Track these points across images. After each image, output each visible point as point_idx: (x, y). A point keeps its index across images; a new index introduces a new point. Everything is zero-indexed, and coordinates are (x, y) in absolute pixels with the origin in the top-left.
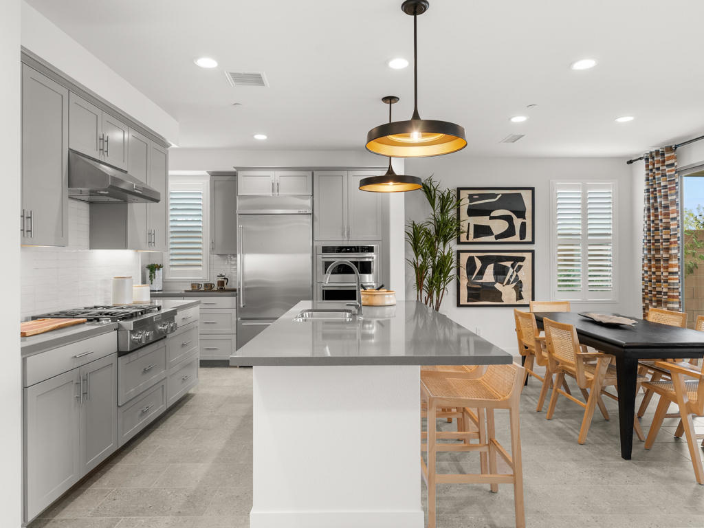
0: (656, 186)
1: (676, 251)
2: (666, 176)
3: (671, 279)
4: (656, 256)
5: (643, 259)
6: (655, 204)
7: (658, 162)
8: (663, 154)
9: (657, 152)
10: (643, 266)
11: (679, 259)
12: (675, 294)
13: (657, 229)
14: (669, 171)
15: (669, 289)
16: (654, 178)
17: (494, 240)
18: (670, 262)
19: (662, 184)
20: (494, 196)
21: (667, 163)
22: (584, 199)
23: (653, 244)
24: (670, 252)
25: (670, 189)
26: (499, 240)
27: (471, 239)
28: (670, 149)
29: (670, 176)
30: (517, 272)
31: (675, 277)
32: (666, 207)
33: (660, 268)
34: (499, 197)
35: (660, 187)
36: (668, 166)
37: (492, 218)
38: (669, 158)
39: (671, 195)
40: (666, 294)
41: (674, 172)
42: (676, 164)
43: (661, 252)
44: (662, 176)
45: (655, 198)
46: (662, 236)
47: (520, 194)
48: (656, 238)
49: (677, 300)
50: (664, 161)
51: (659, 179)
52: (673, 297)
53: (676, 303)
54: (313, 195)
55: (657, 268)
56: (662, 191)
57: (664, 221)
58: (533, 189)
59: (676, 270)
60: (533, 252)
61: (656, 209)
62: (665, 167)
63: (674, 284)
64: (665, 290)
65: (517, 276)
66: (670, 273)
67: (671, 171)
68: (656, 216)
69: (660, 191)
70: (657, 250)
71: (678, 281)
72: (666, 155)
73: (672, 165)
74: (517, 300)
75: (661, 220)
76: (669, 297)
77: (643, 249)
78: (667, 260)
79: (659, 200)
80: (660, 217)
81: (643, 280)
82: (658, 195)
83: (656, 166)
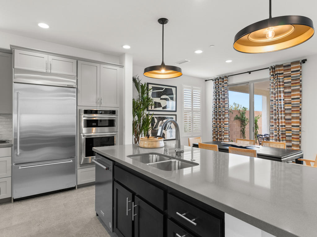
0: (220, 91)
1: (228, 116)
2: (224, 87)
3: (225, 126)
4: (219, 118)
5: (213, 119)
6: (219, 98)
7: (221, 81)
8: (223, 79)
9: (220, 78)
10: (213, 122)
11: (229, 119)
12: (227, 132)
13: (219, 107)
14: (225, 85)
15: (224, 130)
16: (219, 88)
17: (162, 110)
18: (225, 120)
19: (222, 90)
20: (162, 89)
21: (225, 82)
22: (192, 94)
23: (218, 113)
24: (225, 116)
25: (226, 92)
26: (164, 110)
27: (153, 109)
28: (226, 77)
29: (226, 87)
30: (170, 124)
31: (227, 125)
32: (224, 99)
33: (221, 122)
34: (164, 89)
35: (222, 91)
36: (225, 83)
37: (161, 99)
38: (225, 80)
39: (226, 94)
40: (223, 132)
41: (227, 86)
42: (228, 83)
43: (222, 116)
44: (222, 87)
45: (219, 95)
46: (222, 110)
47: (171, 89)
48: (219, 110)
49: (228, 134)
50: (223, 81)
51: (221, 88)
52: (226, 133)
53: (227, 135)
54: (77, 76)
55: (219, 122)
56: (222, 93)
57: (223, 104)
58: (176, 87)
59: (227, 123)
60: (176, 115)
61: (219, 100)
62: (223, 84)
63: (226, 128)
64: (223, 131)
65: (170, 126)
66: (225, 124)
67: (226, 85)
68: (219, 102)
69: (221, 93)
70: (220, 115)
71: (228, 127)
72: (224, 79)
73: (226, 83)
74: (170, 137)
75: (222, 104)
76: (225, 133)
77: (213, 115)
78: (224, 119)
79: (221, 96)
80: (221, 103)
81: (213, 127)
82: (220, 94)
83: (220, 83)
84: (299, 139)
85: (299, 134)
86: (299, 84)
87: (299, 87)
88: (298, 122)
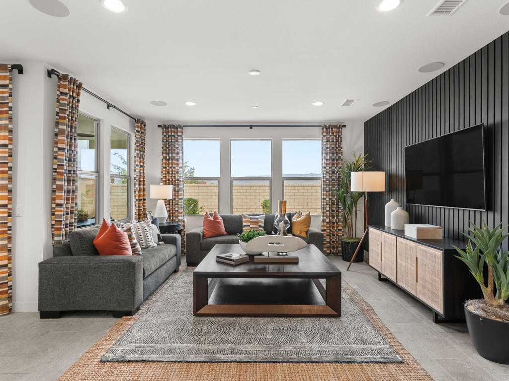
84: (7, 233)
85: (7, 223)
86: (8, 116)
87: (7, 122)
88: (5, 196)
